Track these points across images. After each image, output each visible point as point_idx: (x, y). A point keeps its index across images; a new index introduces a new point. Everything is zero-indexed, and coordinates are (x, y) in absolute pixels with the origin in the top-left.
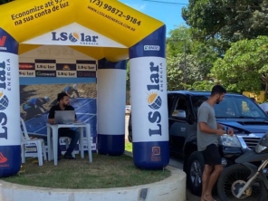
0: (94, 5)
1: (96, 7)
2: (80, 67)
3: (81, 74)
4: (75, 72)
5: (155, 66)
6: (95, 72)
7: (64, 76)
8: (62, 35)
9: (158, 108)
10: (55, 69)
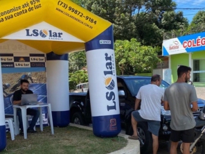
0: (61, 7)
1: (63, 9)
2: (32, 59)
3: (33, 65)
4: (29, 63)
5: (109, 56)
6: (44, 63)
7: (20, 66)
8: (34, 31)
9: (112, 89)
10: (13, 61)
